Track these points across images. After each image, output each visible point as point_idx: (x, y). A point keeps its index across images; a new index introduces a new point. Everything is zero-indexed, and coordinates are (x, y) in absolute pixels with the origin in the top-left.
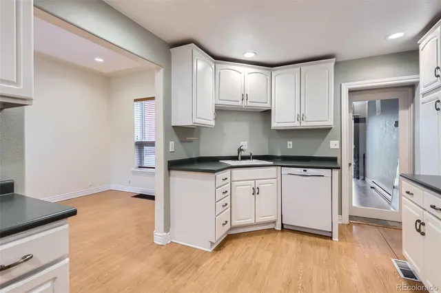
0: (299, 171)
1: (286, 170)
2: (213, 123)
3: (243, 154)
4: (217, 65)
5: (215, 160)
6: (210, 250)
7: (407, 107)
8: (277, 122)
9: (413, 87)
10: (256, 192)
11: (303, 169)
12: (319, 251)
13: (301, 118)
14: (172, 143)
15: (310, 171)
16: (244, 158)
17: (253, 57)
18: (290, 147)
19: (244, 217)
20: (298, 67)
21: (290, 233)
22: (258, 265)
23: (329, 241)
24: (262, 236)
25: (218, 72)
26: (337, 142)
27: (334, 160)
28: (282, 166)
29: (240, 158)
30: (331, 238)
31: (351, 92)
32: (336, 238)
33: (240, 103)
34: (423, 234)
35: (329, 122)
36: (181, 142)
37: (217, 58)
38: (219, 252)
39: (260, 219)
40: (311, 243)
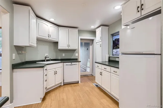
0: (70, 63)
1: (65, 64)
2: (35, 45)
3: (47, 59)
4: (37, 20)
5: (34, 62)
6: (40, 102)
7: (91, 45)
8: (60, 47)
9: (93, 40)
10: (56, 73)
11: (71, 63)
12: (77, 88)
13: (69, 46)
14: (14, 55)
15: (73, 63)
16: (47, 60)
17: (53, 21)
18: (64, 56)
19: (51, 84)
20: (68, 28)
21: (67, 85)
22: (63, 99)
23: (78, 84)
24: (58, 89)
25: (38, 23)
26: (78, 54)
27: (77, 59)
28: (64, 62)
29: (46, 60)
30: (78, 83)
31: (81, 39)
32: (80, 82)
33: (47, 38)
34: (102, 75)
35: (77, 48)
36: (18, 54)
37: (38, 16)
38: (45, 101)
39: (57, 83)
40: (74, 86)
